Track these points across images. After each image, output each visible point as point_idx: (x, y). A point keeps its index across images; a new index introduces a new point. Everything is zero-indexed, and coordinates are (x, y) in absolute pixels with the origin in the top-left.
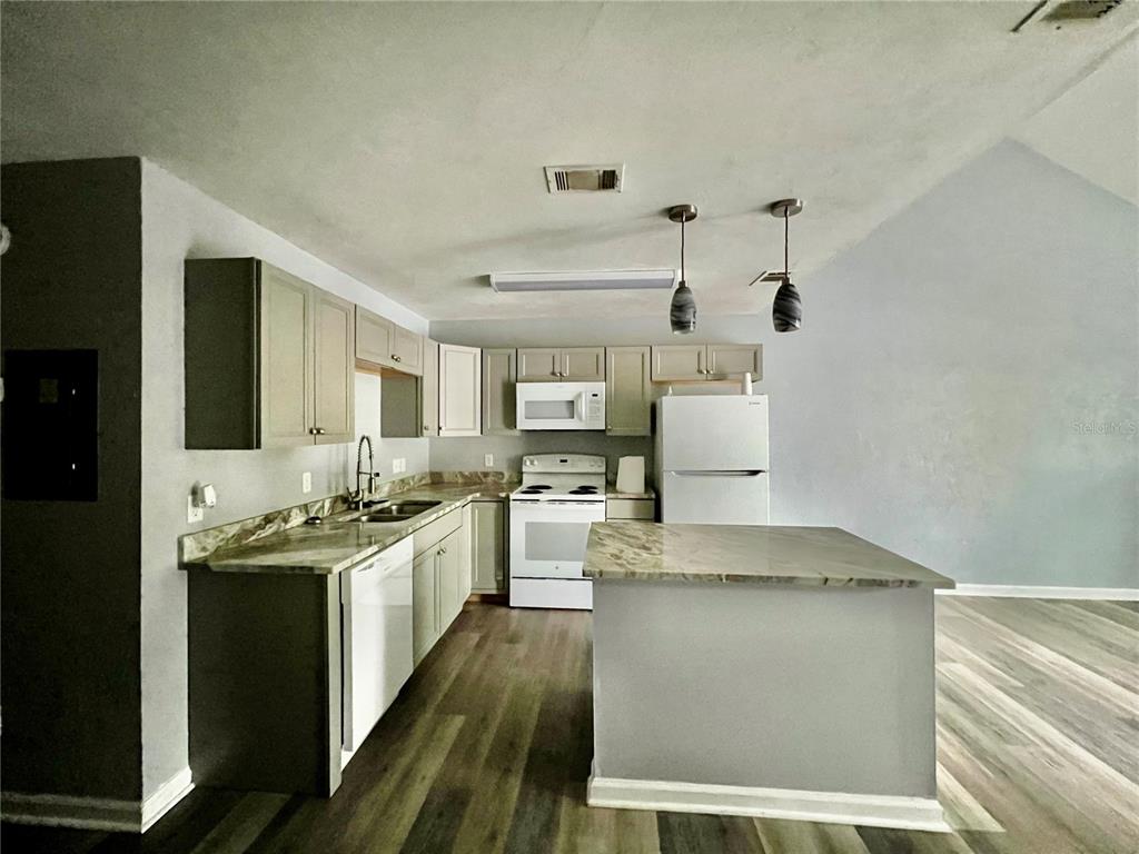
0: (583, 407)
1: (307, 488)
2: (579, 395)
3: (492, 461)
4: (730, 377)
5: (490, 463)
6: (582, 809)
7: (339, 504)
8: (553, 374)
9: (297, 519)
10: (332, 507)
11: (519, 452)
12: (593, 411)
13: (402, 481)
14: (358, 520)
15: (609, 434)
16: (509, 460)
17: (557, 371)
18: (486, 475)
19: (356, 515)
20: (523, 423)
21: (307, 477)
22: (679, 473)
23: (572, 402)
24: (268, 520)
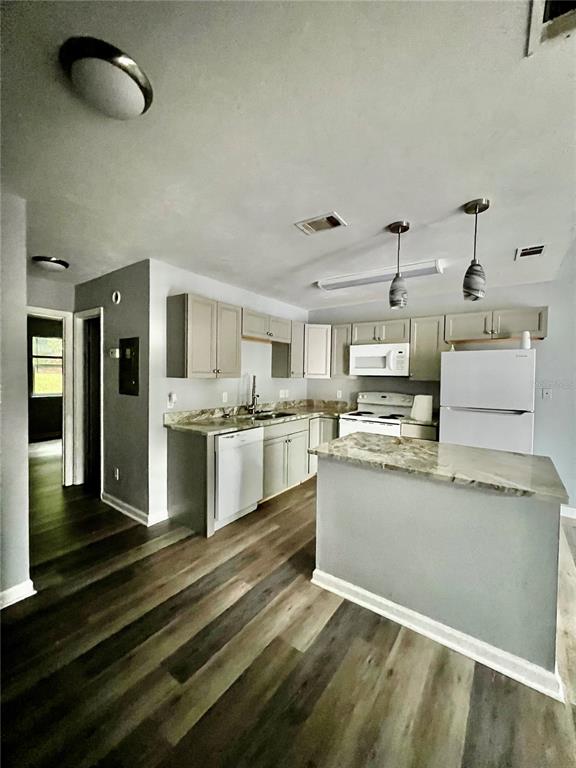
0: (391, 362)
1: (225, 400)
2: (389, 352)
3: (340, 394)
4: (513, 335)
5: (340, 396)
6: (307, 582)
7: (243, 410)
8: (374, 338)
9: (218, 414)
10: (239, 410)
11: (355, 390)
12: (400, 363)
13: (286, 402)
14: (250, 419)
15: (411, 379)
16: (351, 394)
17: (377, 337)
18: (337, 403)
19: (249, 416)
20: (354, 371)
21: (225, 395)
22: (452, 408)
23: (385, 357)
24: (203, 412)
